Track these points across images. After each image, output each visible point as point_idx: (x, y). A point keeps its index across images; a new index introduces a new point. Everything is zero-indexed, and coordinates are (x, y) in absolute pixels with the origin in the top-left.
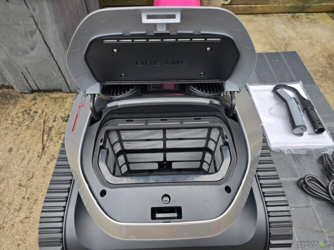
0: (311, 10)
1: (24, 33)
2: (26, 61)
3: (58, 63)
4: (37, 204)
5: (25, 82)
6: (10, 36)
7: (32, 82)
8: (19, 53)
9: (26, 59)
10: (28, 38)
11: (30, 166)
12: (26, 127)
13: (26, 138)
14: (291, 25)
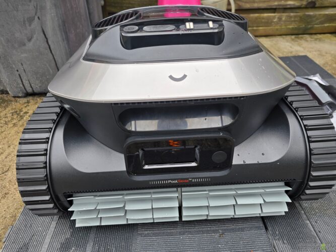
0: (314, 32)
1: (22, 20)
2: (23, 55)
3: (55, 57)
4: (6, 198)
5: (20, 82)
6: (8, 23)
7: (27, 82)
8: (16, 45)
9: (22, 53)
10: (26, 26)
11: (8, 159)
12: (12, 125)
13: (10, 135)
14: (296, 43)
